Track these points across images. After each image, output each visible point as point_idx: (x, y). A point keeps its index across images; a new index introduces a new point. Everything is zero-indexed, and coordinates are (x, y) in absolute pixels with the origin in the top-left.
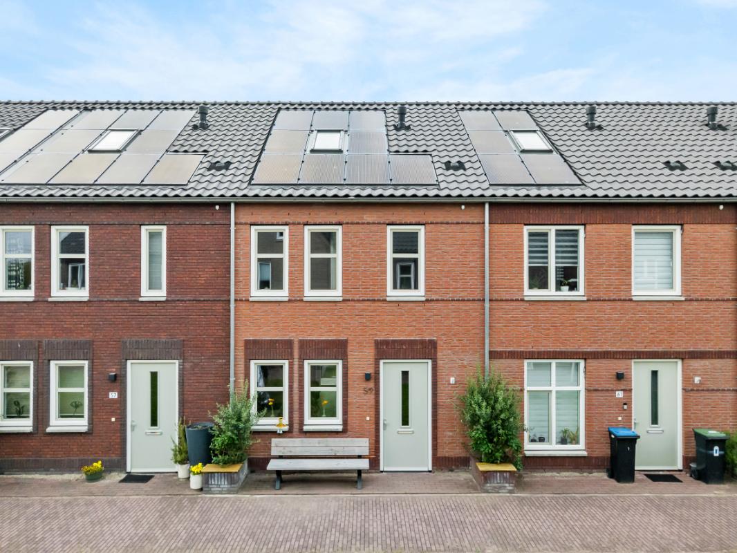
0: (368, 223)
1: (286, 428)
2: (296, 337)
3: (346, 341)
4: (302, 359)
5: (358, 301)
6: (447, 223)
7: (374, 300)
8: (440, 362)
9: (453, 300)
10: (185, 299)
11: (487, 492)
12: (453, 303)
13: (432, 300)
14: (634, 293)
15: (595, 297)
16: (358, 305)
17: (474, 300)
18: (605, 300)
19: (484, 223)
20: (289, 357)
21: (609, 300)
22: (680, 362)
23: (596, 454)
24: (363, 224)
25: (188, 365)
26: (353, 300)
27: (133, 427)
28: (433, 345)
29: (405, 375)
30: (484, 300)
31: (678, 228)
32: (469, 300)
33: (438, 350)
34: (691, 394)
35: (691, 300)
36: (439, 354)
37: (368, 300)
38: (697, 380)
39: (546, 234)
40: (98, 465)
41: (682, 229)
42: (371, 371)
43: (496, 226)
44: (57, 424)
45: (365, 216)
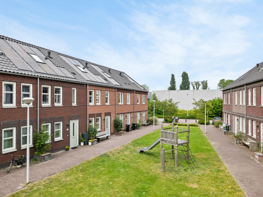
2: (95, 113)
3: (101, 113)
4: (96, 117)
6: (112, 91)
8: (111, 116)
10: (80, 105)
14: (127, 103)
16: (102, 106)
18: (125, 105)
19: (115, 91)
22: (130, 114)
25: (80, 121)
28: (110, 113)
29: (107, 119)
30: (115, 105)
31: (130, 94)
34: (131, 118)
35: (131, 104)
38: (132, 116)
39: (120, 94)
44: (56, 139)
45: (104, 89)
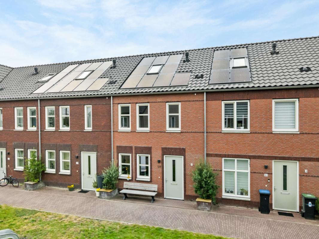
0: (159, 102)
1: (130, 179)
2: (133, 145)
3: (151, 147)
4: (136, 154)
5: (155, 132)
6: (189, 101)
7: (161, 132)
8: (186, 157)
9: (192, 132)
10: (98, 131)
11: (199, 209)
12: (192, 133)
13: (183, 132)
14: (274, 129)
15: (254, 131)
16: (155, 134)
17: (200, 132)
18: (259, 133)
19: (204, 100)
20: (132, 153)
21: (261, 133)
22: (298, 162)
23: (255, 200)
24: (157, 102)
25: (99, 154)
26: (153, 132)
27: (83, 174)
28: (184, 150)
29: (174, 161)
30: (204, 132)
31: (297, 100)
32: (198, 132)
33: (186, 152)
34: (303, 177)
35: (303, 133)
36: (186, 154)
37: (159, 132)
39: (232, 104)
40: (72, 186)
41: (299, 100)
42: (160, 159)
43: (209, 102)
44: (63, 171)
45: (157, 99)
